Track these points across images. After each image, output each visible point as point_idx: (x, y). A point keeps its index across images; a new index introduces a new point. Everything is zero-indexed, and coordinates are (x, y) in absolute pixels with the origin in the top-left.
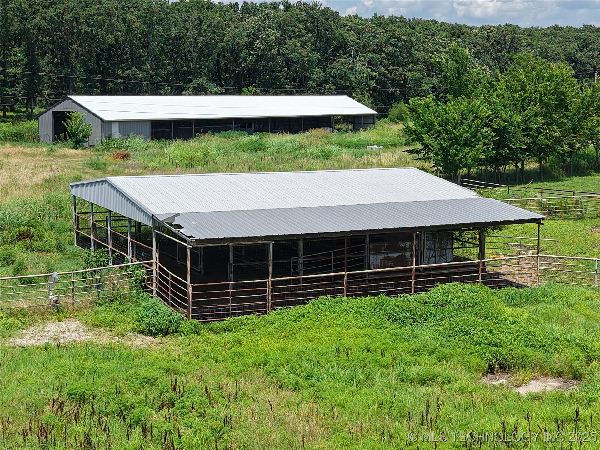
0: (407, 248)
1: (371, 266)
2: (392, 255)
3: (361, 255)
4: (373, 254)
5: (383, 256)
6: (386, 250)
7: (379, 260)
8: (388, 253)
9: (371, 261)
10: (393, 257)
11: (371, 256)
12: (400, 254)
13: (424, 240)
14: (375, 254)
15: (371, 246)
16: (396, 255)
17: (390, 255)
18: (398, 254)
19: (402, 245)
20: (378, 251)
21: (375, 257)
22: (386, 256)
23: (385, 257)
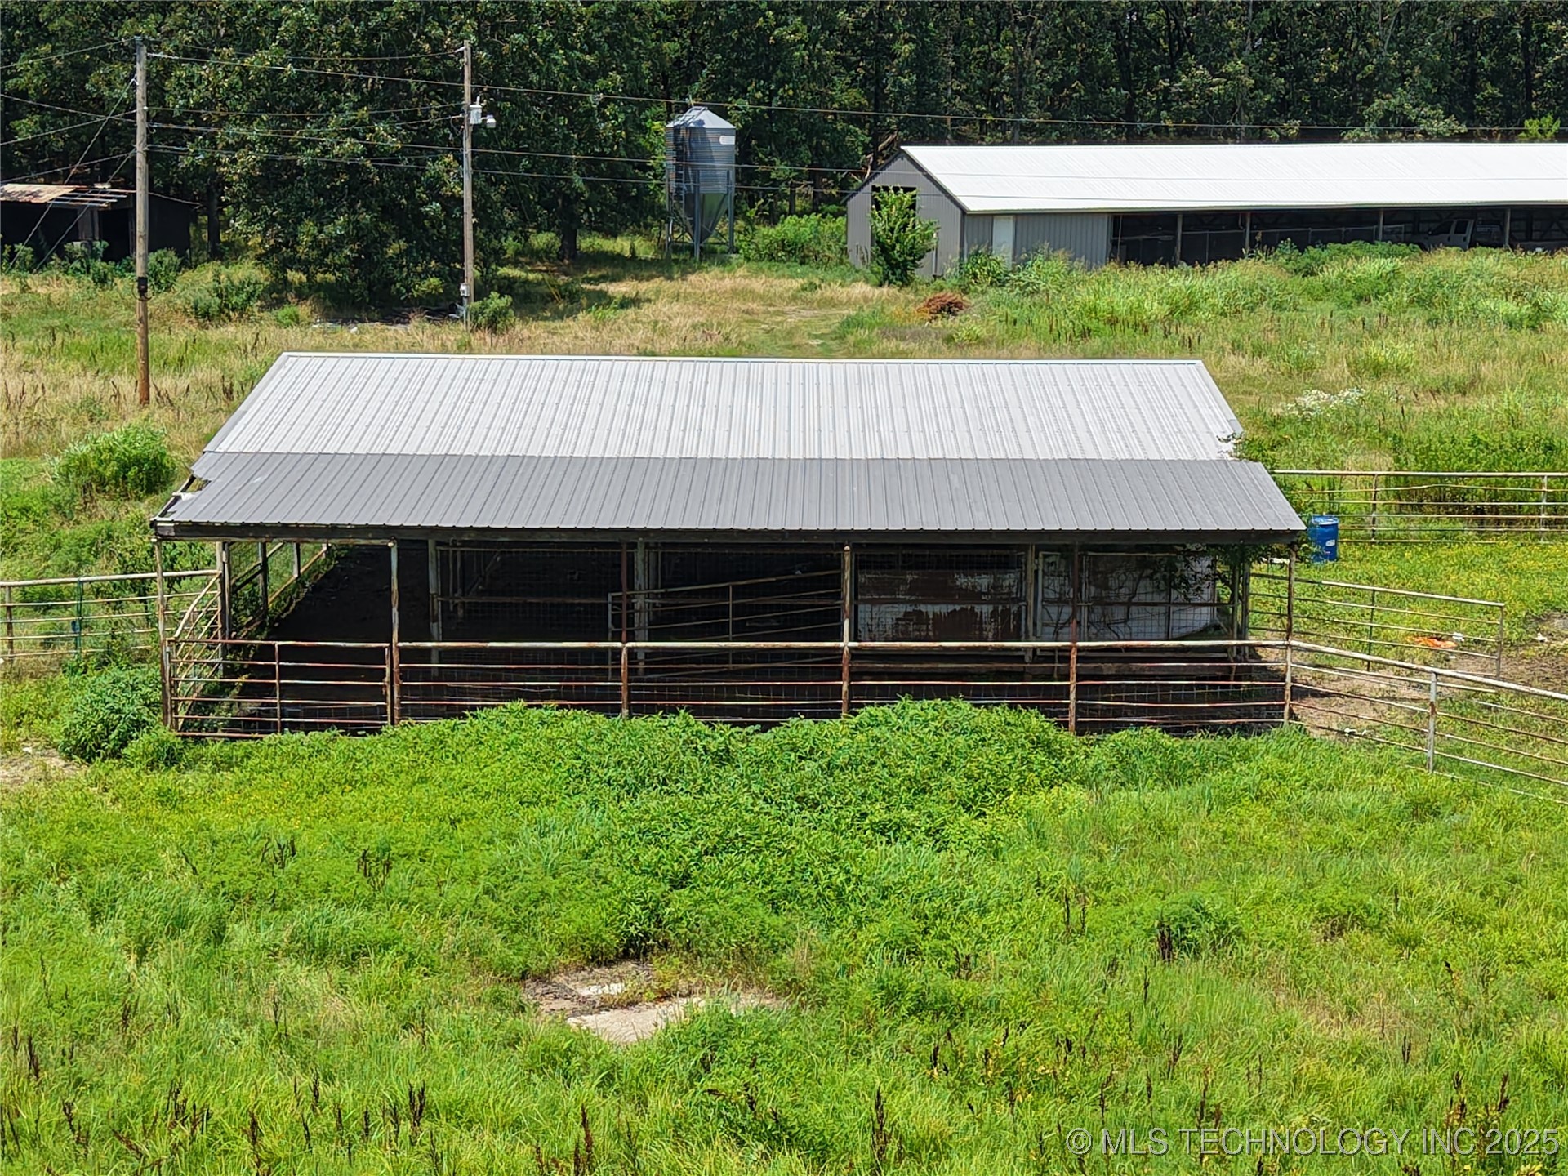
0: (981, 593)
1: (863, 633)
2: (930, 609)
3: (829, 602)
4: (866, 602)
5: (900, 610)
6: (910, 592)
7: (889, 621)
8: (916, 603)
9: (861, 621)
10: (934, 613)
11: (861, 607)
12: (958, 608)
13: (1036, 572)
14: (873, 602)
15: (862, 579)
16: (943, 609)
17: (923, 608)
18: (951, 608)
19: (962, 581)
20: (884, 593)
21: (875, 609)
22: (910, 609)
23: (906, 613)
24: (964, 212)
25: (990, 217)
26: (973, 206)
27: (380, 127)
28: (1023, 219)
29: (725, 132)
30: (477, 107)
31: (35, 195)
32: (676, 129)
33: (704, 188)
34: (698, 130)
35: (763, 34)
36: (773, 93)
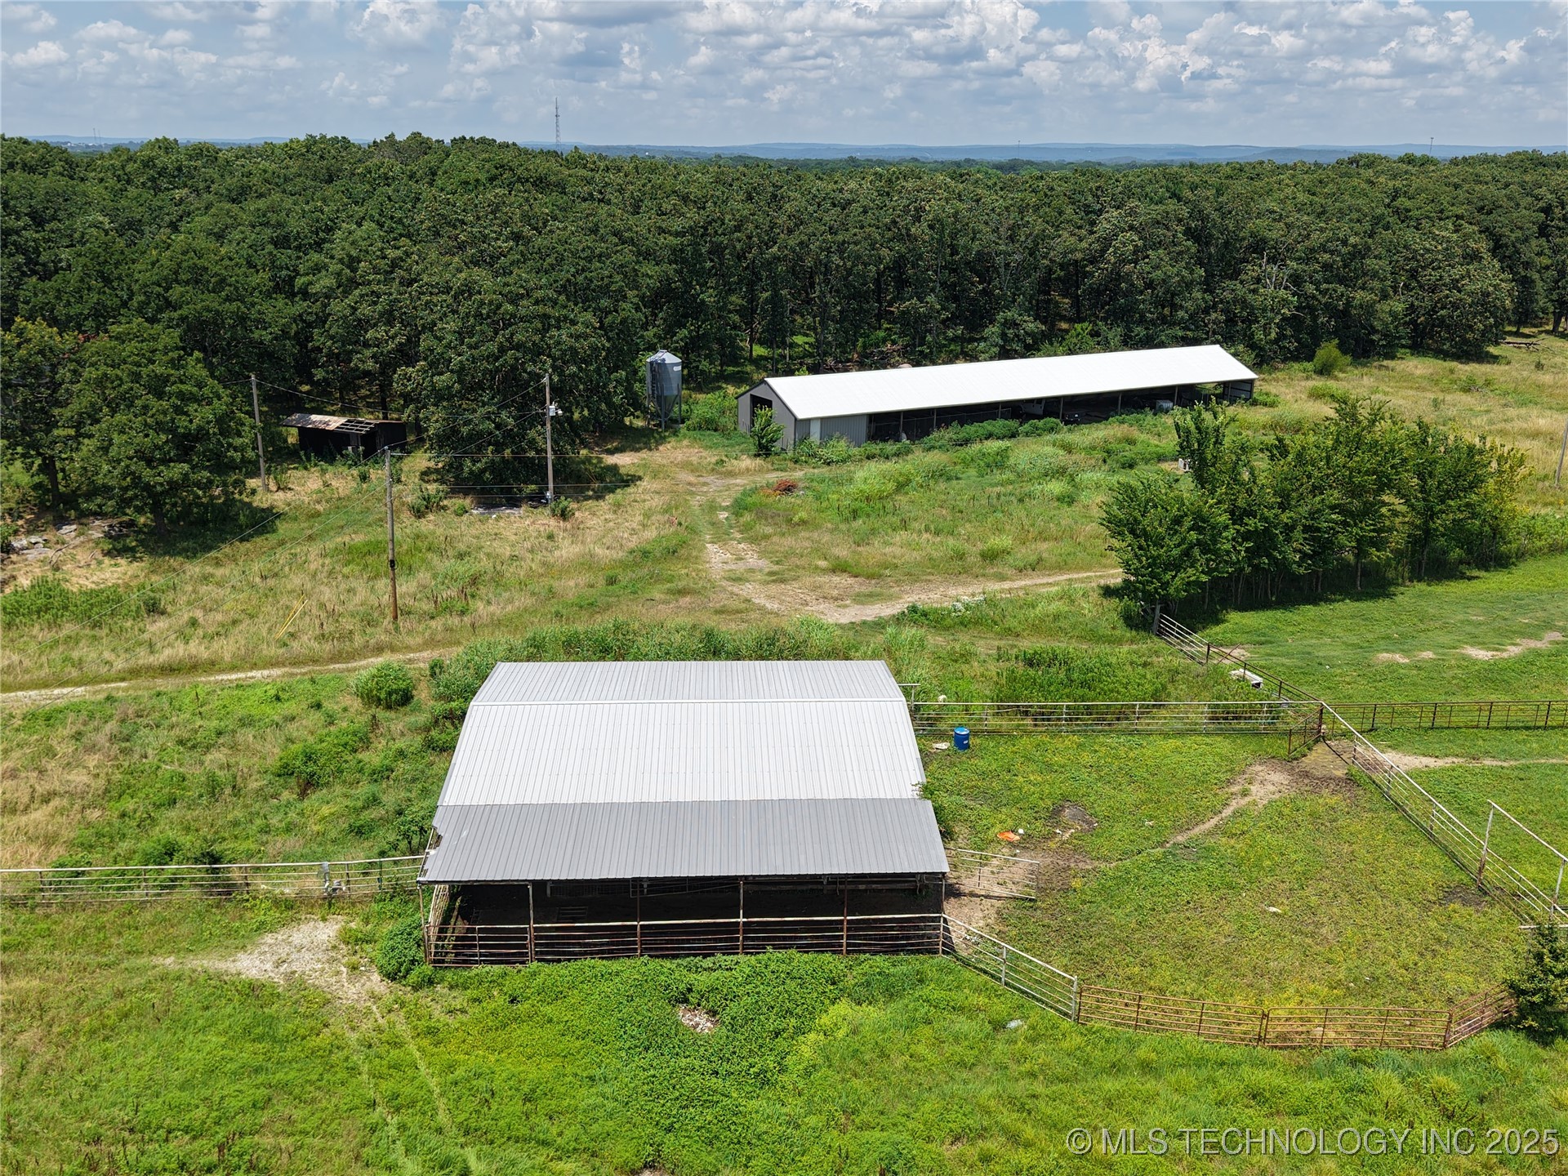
24: (796, 419)
25: (808, 421)
26: (800, 416)
27: (504, 414)
28: (824, 420)
29: (677, 364)
30: (553, 407)
31: (327, 423)
32: (651, 363)
33: (666, 393)
34: (662, 365)
35: (695, 297)
36: (700, 327)
